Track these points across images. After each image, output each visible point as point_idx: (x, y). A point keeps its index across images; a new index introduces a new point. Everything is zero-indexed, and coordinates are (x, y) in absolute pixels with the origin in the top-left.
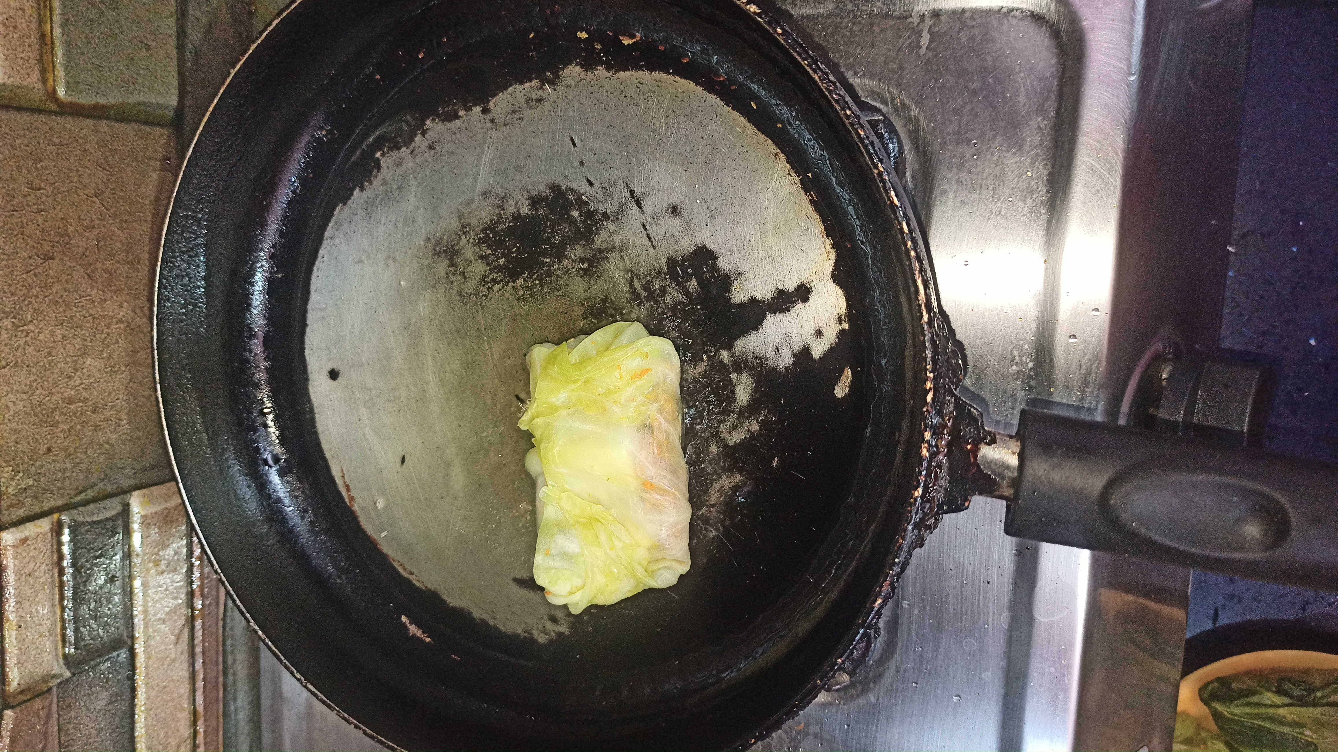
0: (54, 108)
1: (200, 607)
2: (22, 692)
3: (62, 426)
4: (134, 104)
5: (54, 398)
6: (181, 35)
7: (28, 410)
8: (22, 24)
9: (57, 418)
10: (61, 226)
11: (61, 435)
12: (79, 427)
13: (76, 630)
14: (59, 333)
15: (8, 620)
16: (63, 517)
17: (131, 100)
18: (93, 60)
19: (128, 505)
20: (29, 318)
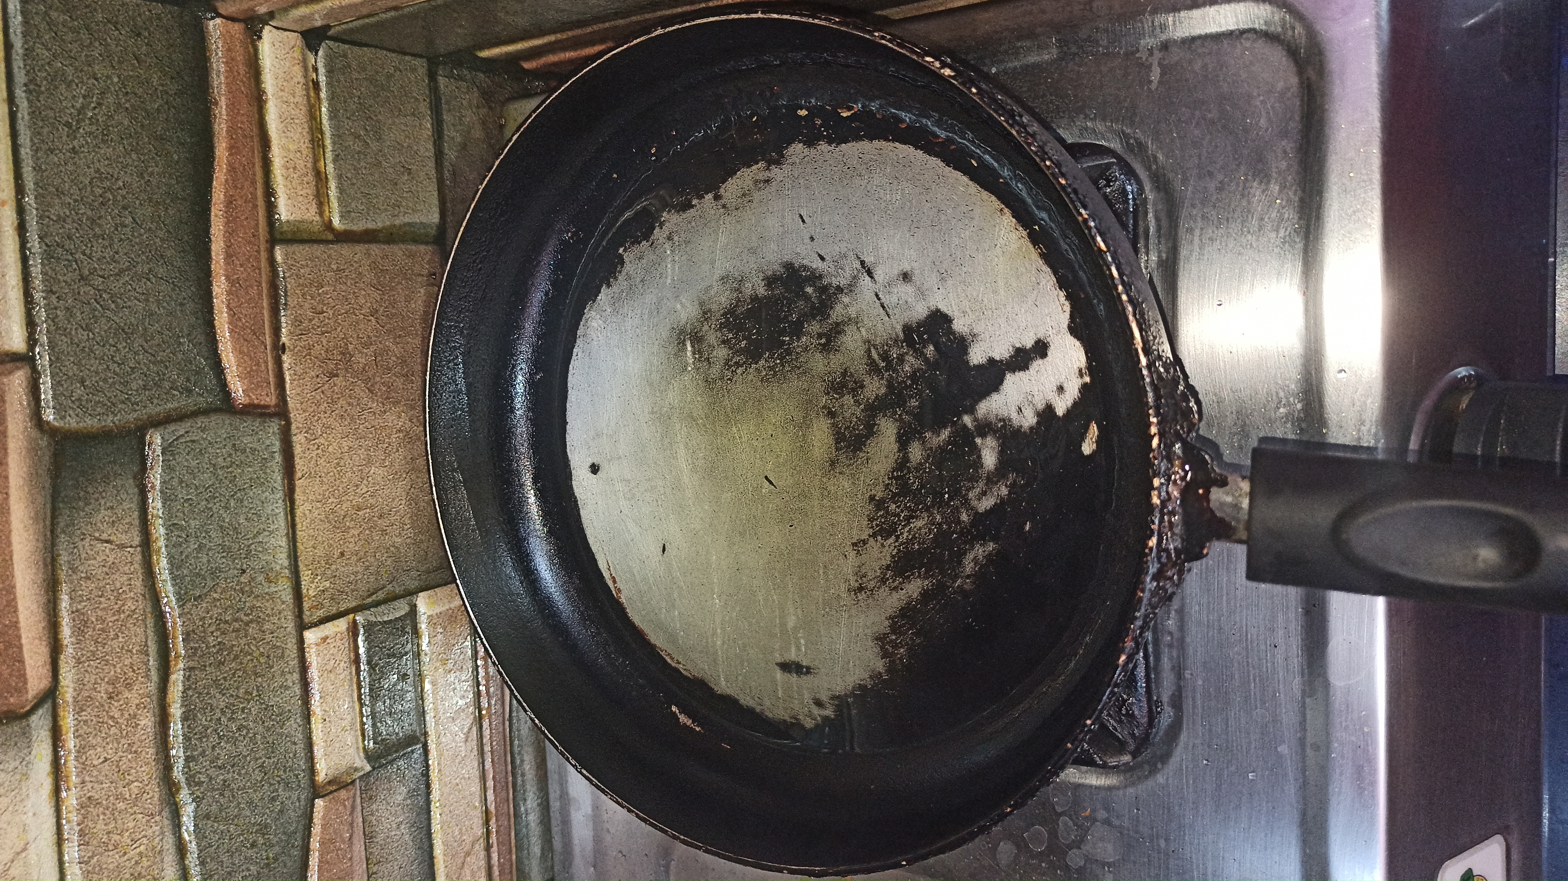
0: (331, 237)
1: (486, 705)
2: (330, 783)
3: (352, 532)
4: (400, 226)
5: (345, 505)
6: (439, 156)
7: (322, 517)
8: (300, 164)
9: (348, 524)
10: (343, 345)
11: (352, 540)
12: (367, 532)
13: (374, 725)
14: (345, 444)
15: (315, 713)
16: (357, 618)
17: (397, 222)
18: (362, 189)
19: (415, 606)
20: (320, 433)
